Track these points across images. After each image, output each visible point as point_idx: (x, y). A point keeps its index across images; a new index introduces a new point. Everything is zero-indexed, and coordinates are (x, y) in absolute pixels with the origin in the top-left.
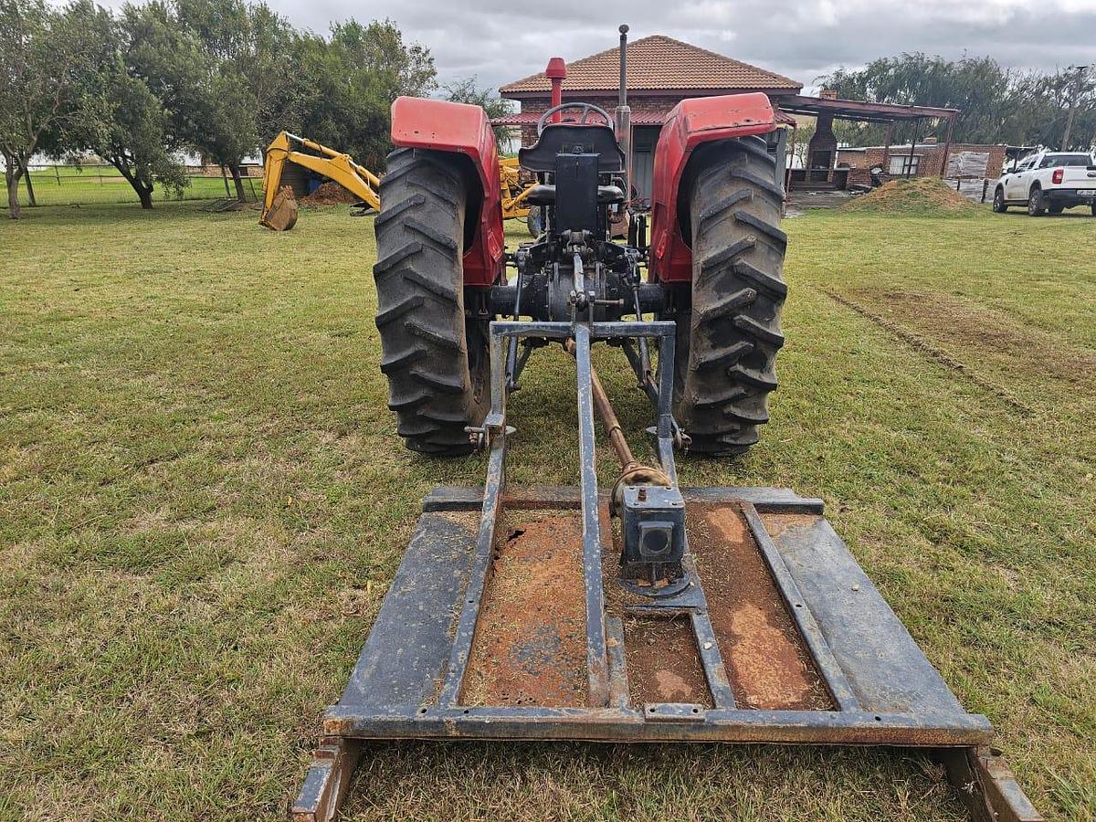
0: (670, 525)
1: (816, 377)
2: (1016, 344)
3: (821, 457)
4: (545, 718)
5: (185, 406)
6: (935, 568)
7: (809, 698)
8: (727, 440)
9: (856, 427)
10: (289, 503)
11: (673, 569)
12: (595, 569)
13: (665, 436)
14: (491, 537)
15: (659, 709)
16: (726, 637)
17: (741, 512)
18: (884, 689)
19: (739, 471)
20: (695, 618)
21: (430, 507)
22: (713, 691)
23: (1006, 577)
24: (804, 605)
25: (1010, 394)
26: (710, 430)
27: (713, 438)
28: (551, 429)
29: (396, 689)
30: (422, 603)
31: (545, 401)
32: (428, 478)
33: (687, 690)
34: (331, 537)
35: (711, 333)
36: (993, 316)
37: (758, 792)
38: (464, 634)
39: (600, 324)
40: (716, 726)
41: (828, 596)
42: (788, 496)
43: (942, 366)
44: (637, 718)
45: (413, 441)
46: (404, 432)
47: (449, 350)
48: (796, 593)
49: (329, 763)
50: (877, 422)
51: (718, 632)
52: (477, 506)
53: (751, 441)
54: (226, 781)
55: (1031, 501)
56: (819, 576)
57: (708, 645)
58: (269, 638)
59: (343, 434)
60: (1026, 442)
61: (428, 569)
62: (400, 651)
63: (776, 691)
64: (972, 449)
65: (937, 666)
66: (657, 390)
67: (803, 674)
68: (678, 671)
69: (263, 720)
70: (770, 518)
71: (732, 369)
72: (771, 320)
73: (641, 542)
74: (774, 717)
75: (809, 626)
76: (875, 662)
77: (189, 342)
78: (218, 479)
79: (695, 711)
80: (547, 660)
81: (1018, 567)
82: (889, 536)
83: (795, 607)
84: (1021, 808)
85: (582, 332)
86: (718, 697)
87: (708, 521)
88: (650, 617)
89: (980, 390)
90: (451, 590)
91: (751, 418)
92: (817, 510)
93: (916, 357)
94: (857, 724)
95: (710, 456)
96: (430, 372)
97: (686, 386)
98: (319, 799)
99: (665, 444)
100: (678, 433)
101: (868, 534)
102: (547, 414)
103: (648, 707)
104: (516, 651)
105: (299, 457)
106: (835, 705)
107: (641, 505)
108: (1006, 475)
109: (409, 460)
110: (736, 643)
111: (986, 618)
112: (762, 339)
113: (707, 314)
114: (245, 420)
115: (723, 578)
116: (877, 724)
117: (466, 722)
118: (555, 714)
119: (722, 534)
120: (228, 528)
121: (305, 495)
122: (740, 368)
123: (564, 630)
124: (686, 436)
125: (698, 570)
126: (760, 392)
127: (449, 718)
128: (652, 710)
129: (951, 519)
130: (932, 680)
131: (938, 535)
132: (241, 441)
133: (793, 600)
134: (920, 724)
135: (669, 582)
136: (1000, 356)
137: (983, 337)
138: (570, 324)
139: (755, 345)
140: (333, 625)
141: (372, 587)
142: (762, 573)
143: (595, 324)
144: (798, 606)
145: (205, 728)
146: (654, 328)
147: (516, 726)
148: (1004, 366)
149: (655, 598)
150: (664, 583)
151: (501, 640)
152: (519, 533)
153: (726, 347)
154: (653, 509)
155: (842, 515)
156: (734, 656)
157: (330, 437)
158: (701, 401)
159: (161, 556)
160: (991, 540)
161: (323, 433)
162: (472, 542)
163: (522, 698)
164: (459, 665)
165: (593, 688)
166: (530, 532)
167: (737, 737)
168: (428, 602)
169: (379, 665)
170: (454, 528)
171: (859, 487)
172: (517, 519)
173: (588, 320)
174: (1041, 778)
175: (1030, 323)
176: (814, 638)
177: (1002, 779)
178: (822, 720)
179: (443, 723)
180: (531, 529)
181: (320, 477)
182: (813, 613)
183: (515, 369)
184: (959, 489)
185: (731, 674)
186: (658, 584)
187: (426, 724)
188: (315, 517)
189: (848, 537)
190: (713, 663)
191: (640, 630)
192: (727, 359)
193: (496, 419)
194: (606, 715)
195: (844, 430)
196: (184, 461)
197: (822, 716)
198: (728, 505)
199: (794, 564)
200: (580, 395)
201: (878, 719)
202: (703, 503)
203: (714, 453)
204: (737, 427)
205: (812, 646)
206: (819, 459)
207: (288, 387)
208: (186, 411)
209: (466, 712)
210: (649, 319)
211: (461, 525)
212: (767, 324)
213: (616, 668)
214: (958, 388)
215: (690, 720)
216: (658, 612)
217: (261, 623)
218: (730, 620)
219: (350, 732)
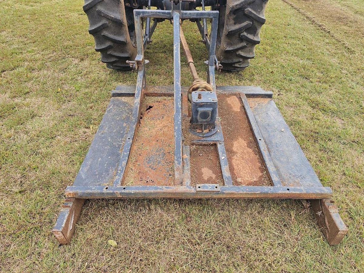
0: (211, 109)
1: (273, 36)
2: (351, 22)
3: (273, 72)
4: (156, 191)
5: (17, 46)
6: (312, 119)
7: (261, 179)
8: (237, 65)
9: (287, 58)
10: (59, 91)
11: (211, 125)
12: (179, 128)
13: (212, 66)
14: (138, 110)
15: (202, 186)
16: (230, 152)
17: (240, 98)
18: (290, 174)
19: (241, 78)
20: (219, 146)
21: (115, 95)
22: (224, 178)
23: (339, 123)
24: (262, 139)
25: (347, 44)
26: (230, 61)
27: (231, 65)
28: (166, 58)
29: (97, 176)
30: (109, 138)
31: (165, 46)
32: (116, 80)
33: (214, 176)
34: (76, 106)
35: (234, 16)
36: (343, 9)
37: (239, 213)
38: (125, 153)
39: (185, 12)
40: (224, 193)
41: (272, 134)
42: (259, 90)
43: (322, 31)
44: (193, 190)
45: (109, 64)
46: (104, 61)
47: (118, 23)
48: (259, 134)
49: (68, 210)
50: (295, 56)
51: (227, 150)
52: (133, 95)
53: (246, 66)
54: (31, 212)
55: (351, 90)
56: (268, 125)
57: (223, 158)
58: (50, 150)
59: (82, 60)
60: (351, 65)
61: (113, 123)
62: (100, 159)
63: (248, 176)
64: (330, 68)
65: (309, 160)
66: (209, 43)
67: (260, 168)
68: (210, 168)
69: (47, 185)
70: (251, 100)
71: (242, 34)
72: (261, 11)
73: (198, 116)
74: (247, 189)
75: (264, 149)
76: (288, 163)
77: (20, 16)
78: (31, 79)
79: (216, 187)
80: (159, 163)
81: (343, 118)
82: (296, 106)
83: (258, 140)
84: (340, 225)
85: (176, 15)
86: (226, 180)
87: (227, 101)
88: (201, 145)
89: (336, 42)
90: (122, 132)
91: (247, 56)
92: (270, 96)
93: (312, 27)
94: (280, 192)
95: (229, 71)
96: (110, 34)
97: (222, 41)
98: (63, 226)
99: (212, 69)
100: (217, 64)
101: (288, 105)
102: (165, 52)
103: (198, 186)
104: (147, 159)
105: (64, 70)
106: (271, 184)
107: (199, 101)
108: (343, 79)
109: (109, 72)
110: (234, 155)
111: (330, 140)
112: (256, 20)
113: (233, 7)
114: (42, 53)
115: (231, 127)
116: (288, 192)
117: (124, 193)
118: (160, 189)
119: (231, 108)
120: (34, 101)
121: (66, 87)
122: (245, 34)
123: (167, 149)
124: (220, 65)
125: (221, 124)
126: (252, 45)
127: (117, 192)
128: (199, 187)
129: (320, 98)
130: (310, 170)
131: (315, 105)
132: (40, 62)
133: (258, 137)
134: (305, 192)
135: (209, 130)
136: (344, 27)
137: (339, 19)
138: (170, 11)
139: (253, 23)
140: (76, 144)
141: (92, 128)
142: (246, 125)
143: (182, 11)
144: (260, 140)
145: (23, 189)
146: (209, 14)
147: (145, 194)
148: (345, 31)
149: (203, 137)
150: (207, 131)
151: (141, 154)
152: (150, 107)
153: (240, 24)
154: (204, 103)
155: (279, 97)
156: (233, 161)
157: (77, 61)
158: (228, 49)
159: (7, 114)
160: (334, 107)
161: (74, 59)
162: (132, 111)
163: (148, 180)
164: (122, 168)
165: (176, 177)
166: (155, 107)
167: (232, 196)
168: (112, 138)
169: (90, 166)
170: (124, 104)
171: (286, 84)
172: (150, 101)
173: (179, 9)
174: (344, 205)
175: (357, 12)
176: (265, 154)
177: (334, 213)
178: (266, 190)
179: (115, 193)
180: (155, 105)
181: (72, 79)
182: (265, 142)
183: (149, 32)
184: (325, 85)
185: (231, 169)
186: (205, 131)
187: (107, 193)
188: (70, 97)
189: (280, 106)
190: (224, 165)
191: (197, 150)
192: (240, 30)
193: (140, 57)
194: (181, 189)
195: (282, 59)
196: (16, 71)
197: (267, 189)
198: (235, 95)
199: (259, 120)
200: (175, 48)
201: (288, 189)
202: (225, 94)
203: (231, 70)
204: (241, 60)
205: (264, 157)
206: (271, 72)
207: (60, 38)
208: (18, 49)
209: (124, 188)
210: (208, 9)
211: (127, 103)
212: (259, 13)
213: (186, 168)
214: (328, 41)
215: (214, 191)
216: (204, 143)
217: (47, 143)
218: (232, 145)
219: (77, 197)
